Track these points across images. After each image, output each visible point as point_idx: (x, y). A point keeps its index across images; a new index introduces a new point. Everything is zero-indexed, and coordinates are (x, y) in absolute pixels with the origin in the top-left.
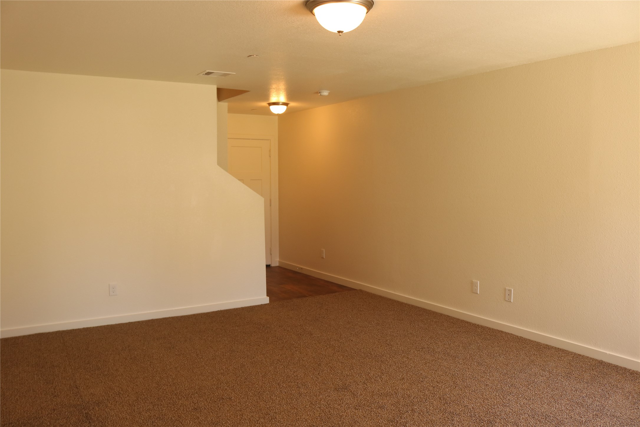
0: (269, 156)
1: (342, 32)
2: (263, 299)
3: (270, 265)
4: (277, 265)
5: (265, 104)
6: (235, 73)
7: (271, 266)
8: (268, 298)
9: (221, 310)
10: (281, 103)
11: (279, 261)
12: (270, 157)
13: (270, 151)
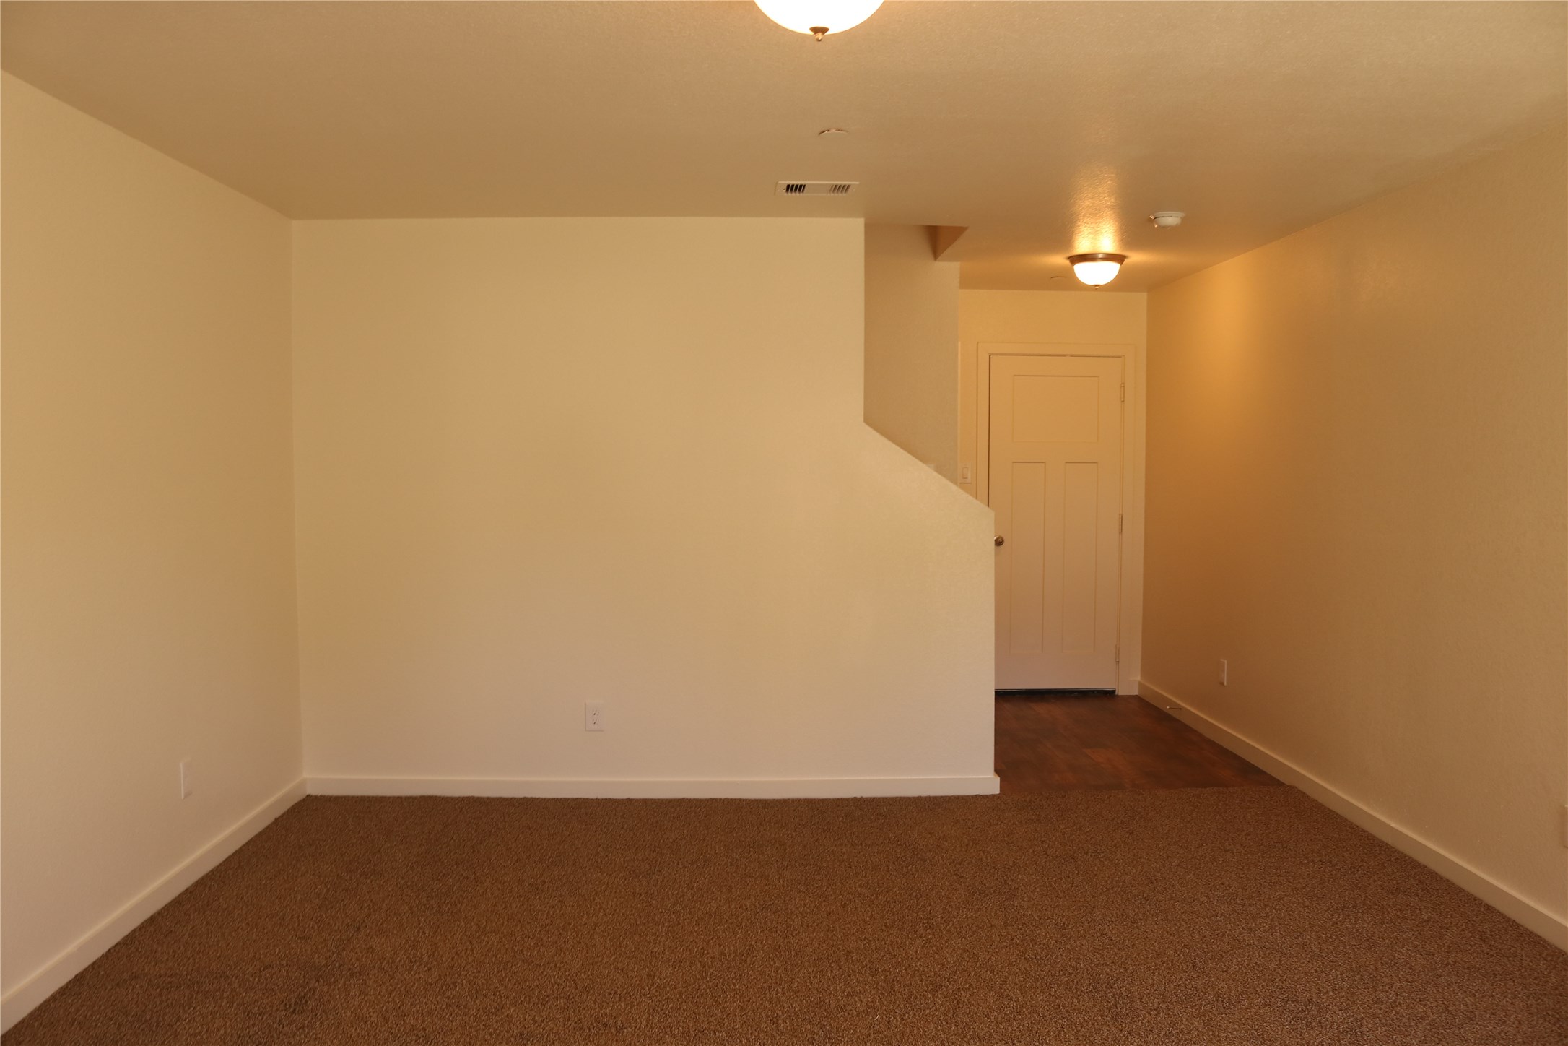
0: (1121, 398)
1: (824, 30)
2: (984, 780)
3: (1114, 691)
4: (1135, 692)
5: (1059, 260)
6: (857, 183)
7: (1116, 693)
8: (999, 778)
9: (862, 797)
10: (1100, 256)
11: (1140, 684)
12: (1123, 401)
13: (1123, 386)
